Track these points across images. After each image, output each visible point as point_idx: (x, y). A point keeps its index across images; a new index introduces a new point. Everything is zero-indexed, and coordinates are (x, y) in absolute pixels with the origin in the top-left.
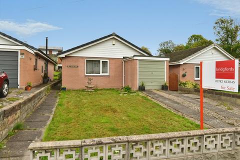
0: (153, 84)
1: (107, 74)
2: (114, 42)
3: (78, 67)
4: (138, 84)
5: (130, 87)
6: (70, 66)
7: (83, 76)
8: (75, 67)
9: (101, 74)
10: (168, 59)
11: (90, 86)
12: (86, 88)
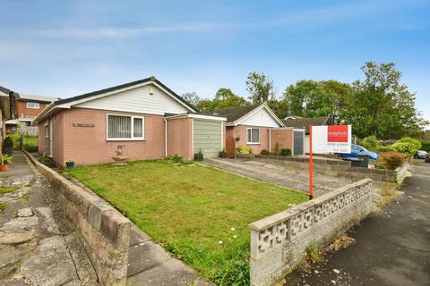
0: (210, 150)
1: (142, 138)
2: (152, 90)
3: (93, 126)
4: (193, 151)
5: (179, 155)
6: (79, 125)
7: (103, 141)
8: (88, 126)
9: (133, 138)
10: (225, 119)
11: (121, 157)
12: (114, 161)
